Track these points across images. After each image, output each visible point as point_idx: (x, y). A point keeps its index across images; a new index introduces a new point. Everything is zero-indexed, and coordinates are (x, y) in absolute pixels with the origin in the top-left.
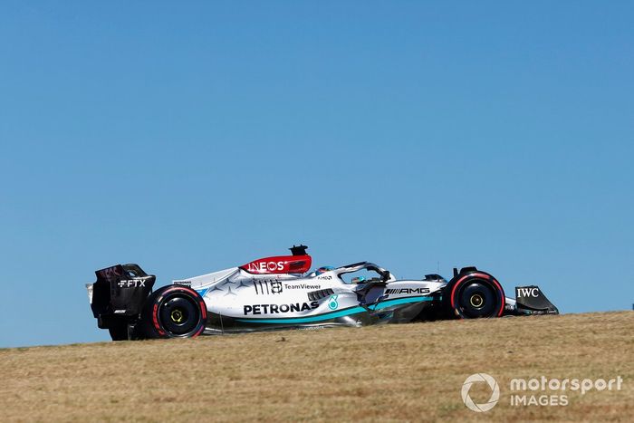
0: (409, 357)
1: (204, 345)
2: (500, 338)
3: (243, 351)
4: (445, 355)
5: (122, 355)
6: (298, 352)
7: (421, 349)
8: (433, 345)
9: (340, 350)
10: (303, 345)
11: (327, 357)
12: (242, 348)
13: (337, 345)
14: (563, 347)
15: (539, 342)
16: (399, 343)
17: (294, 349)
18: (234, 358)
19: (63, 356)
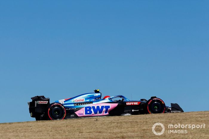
0: (139, 126)
1: (71, 122)
2: (169, 119)
3: (84, 124)
4: (151, 125)
5: (43, 125)
6: (102, 124)
7: (143, 123)
8: (147, 122)
9: (116, 123)
10: (103, 122)
11: (111, 126)
12: (83, 123)
13: (115, 122)
14: (190, 123)
15: (183, 121)
16: (135, 121)
17: (100, 123)
18: (80, 126)
19: (24, 125)
